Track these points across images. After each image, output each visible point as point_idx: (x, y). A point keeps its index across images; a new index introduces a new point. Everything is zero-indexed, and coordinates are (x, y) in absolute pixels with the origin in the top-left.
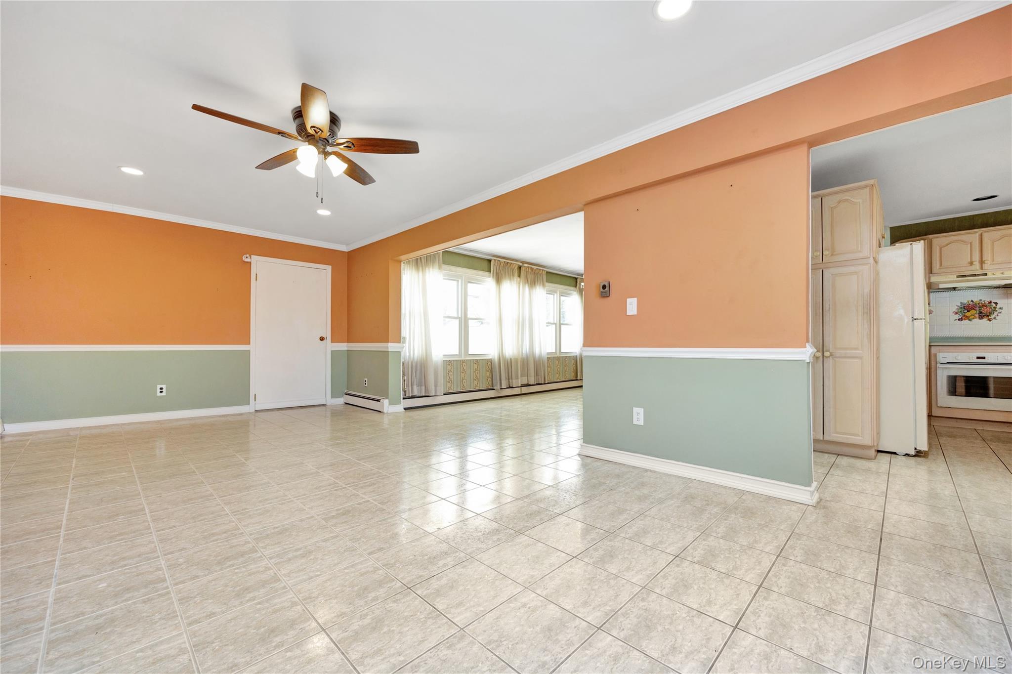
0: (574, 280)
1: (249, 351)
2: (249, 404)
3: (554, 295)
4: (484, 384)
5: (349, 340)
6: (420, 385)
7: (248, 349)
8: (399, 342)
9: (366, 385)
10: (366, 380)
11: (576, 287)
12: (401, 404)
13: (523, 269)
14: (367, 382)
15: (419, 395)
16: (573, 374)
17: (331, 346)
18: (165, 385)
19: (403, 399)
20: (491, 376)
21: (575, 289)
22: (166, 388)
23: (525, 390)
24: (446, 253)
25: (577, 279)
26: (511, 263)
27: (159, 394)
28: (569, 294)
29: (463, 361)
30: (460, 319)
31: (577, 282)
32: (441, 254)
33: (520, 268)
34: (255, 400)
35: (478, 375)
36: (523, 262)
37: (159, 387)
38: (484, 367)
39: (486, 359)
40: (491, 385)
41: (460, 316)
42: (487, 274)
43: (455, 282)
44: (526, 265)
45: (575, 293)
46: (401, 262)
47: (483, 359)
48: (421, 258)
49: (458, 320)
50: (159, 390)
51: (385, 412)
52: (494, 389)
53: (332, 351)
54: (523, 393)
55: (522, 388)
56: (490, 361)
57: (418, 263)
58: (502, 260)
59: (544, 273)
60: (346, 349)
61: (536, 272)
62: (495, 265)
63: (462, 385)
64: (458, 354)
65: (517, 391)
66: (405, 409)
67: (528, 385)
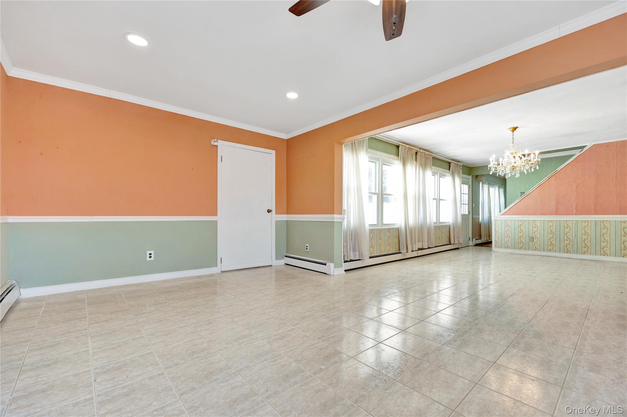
0: (448, 164)
1: (217, 221)
2: (217, 266)
3: (435, 176)
4: (394, 248)
5: (288, 213)
6: (354, 250)
7: (216, 219)
8: (341, 214)
9: (308, 250)
10: (308, 245)
11: (449, 170)
12: (342, 267)
13: (419, 154)
14: (308, 248)
15: (354, 259)
16: (447, 240)
17: (275, 217)
18: (153, 251)
19: (344, 262)
20: (398, 242)
21: (448, 171)
22: (154, 253)
23: (420, 253)
24: (372, 139)
25: (450, 164)
26: (412, 149)
27: (148, 259)
28: (444, 175)
29: (380, 230)
30: (378, 194)
31: (450, 166)
32: (367, 139)
33: (416, 153)
34: (221, 263)
35: (390, 242)
36: (420, 149)
37: (148, 253)
38: (394, 236)
39: (395, 228)
40: (398, 249)
41: (377, 192)
42: (395, 157)
43: (374, 164)
44: (422, 151)
45: (448, 174)
46: (342, 144)
47: (393, 228)
48: (354, 142)
49: (376, 195)
50: (148, 256)
51: (332, 275)
52: (401, 253)
53: (276, 221)
54: (419, 255)
55: (418, 251)
56: (398, 230)
57: (354, 147)
58: (407, 146)
59: (431, 157)
60: (286, 219)
61: (426, 157)
62: (402, 150)
63: (380, 249)
64: (376, 224)
65: (415, 254)
66: (346, 271)
67: (422, 249)
